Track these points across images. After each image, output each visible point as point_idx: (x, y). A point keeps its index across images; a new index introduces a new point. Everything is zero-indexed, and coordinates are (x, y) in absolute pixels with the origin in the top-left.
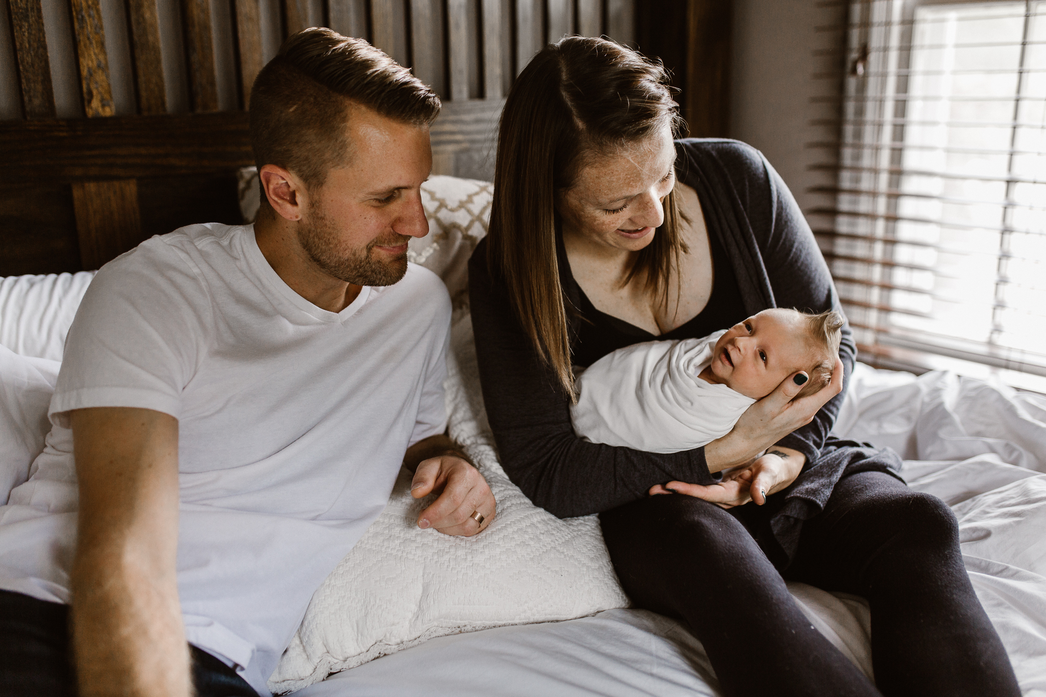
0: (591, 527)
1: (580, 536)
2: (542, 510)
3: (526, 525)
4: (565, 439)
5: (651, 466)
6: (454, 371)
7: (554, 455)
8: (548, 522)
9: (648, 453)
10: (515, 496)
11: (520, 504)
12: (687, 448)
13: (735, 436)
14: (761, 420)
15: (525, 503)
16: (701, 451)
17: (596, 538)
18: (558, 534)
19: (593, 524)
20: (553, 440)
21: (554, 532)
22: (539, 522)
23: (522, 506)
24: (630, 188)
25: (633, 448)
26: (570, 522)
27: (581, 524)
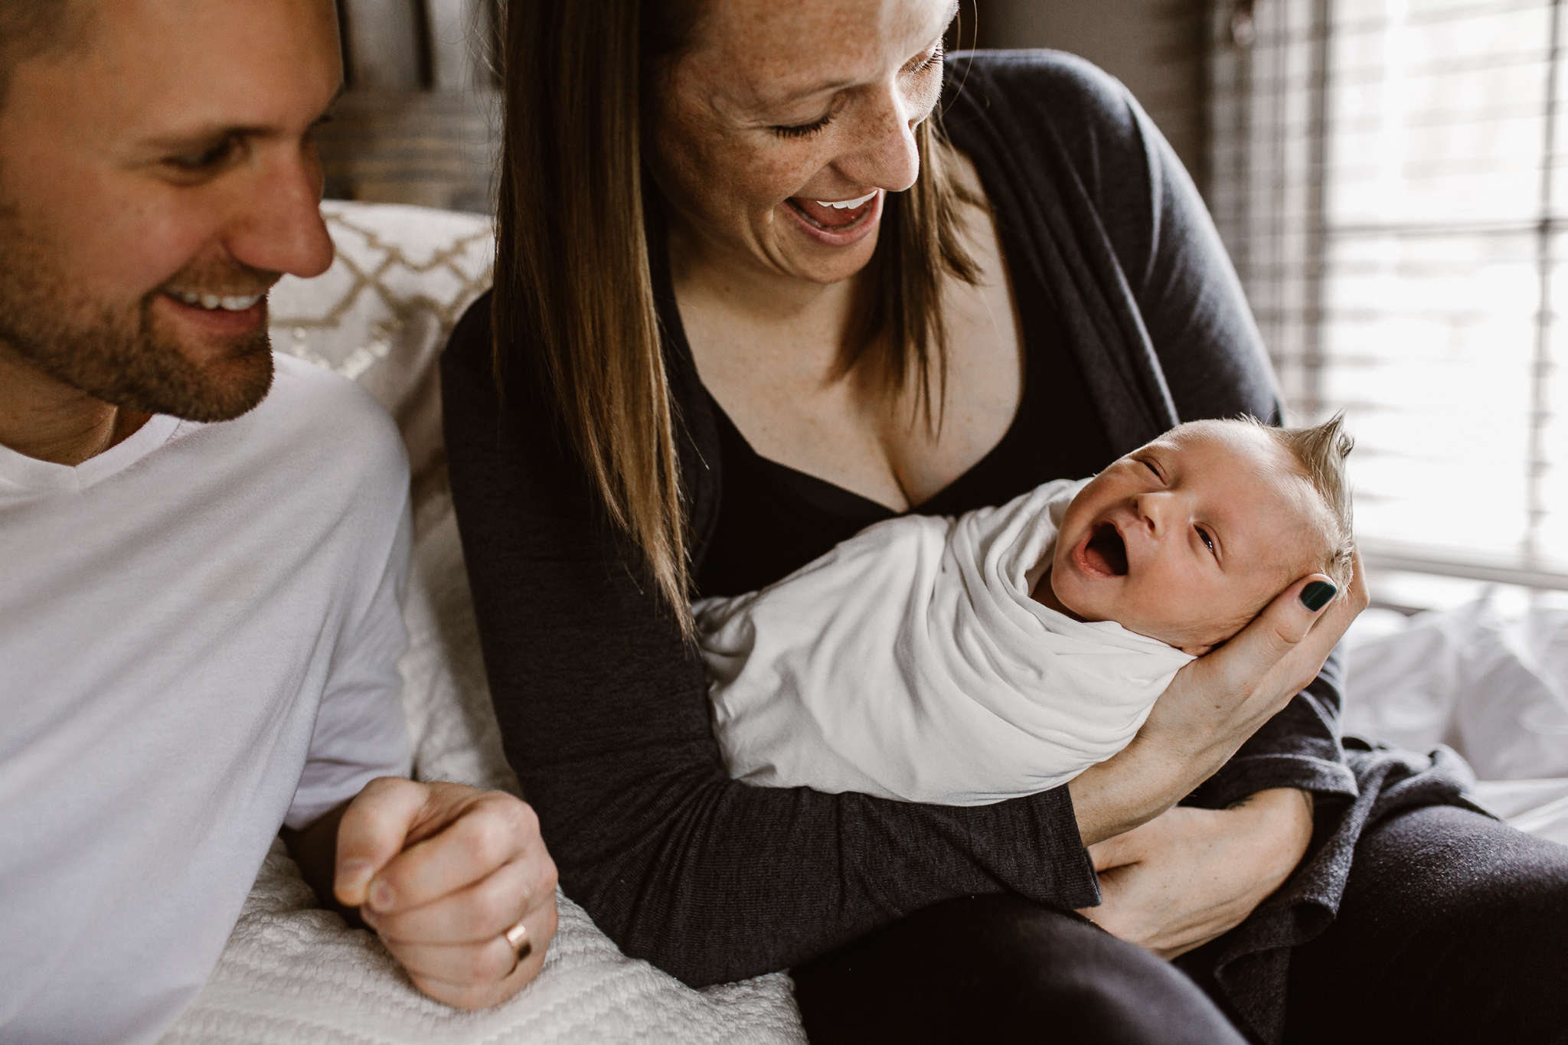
0: (772, 1001)
1: (746, 1031)
2: (643, 967)
3: (597, 1015)
4: (704, 786)
5: (934, 841)
6: (425, 635)
7: (680, 825)
8: (660, 1000)
9: (924, 805)
10: (570, 932)
11: (585, 952)
12: (1026, 792)
13: (1148, 751)
14: (1218, 707)
15: (597, 949)
16: (1062, 792)
17: (787, 1033)
18: (687, 1033)
19: (777, 995)
20: (674, 789)
21: (675, 1029)
22: (635, 1003)
23: (590, 958)
24: (843, 59)
25: (885, 795)
26: (718, 995)
27: (746, 996)
